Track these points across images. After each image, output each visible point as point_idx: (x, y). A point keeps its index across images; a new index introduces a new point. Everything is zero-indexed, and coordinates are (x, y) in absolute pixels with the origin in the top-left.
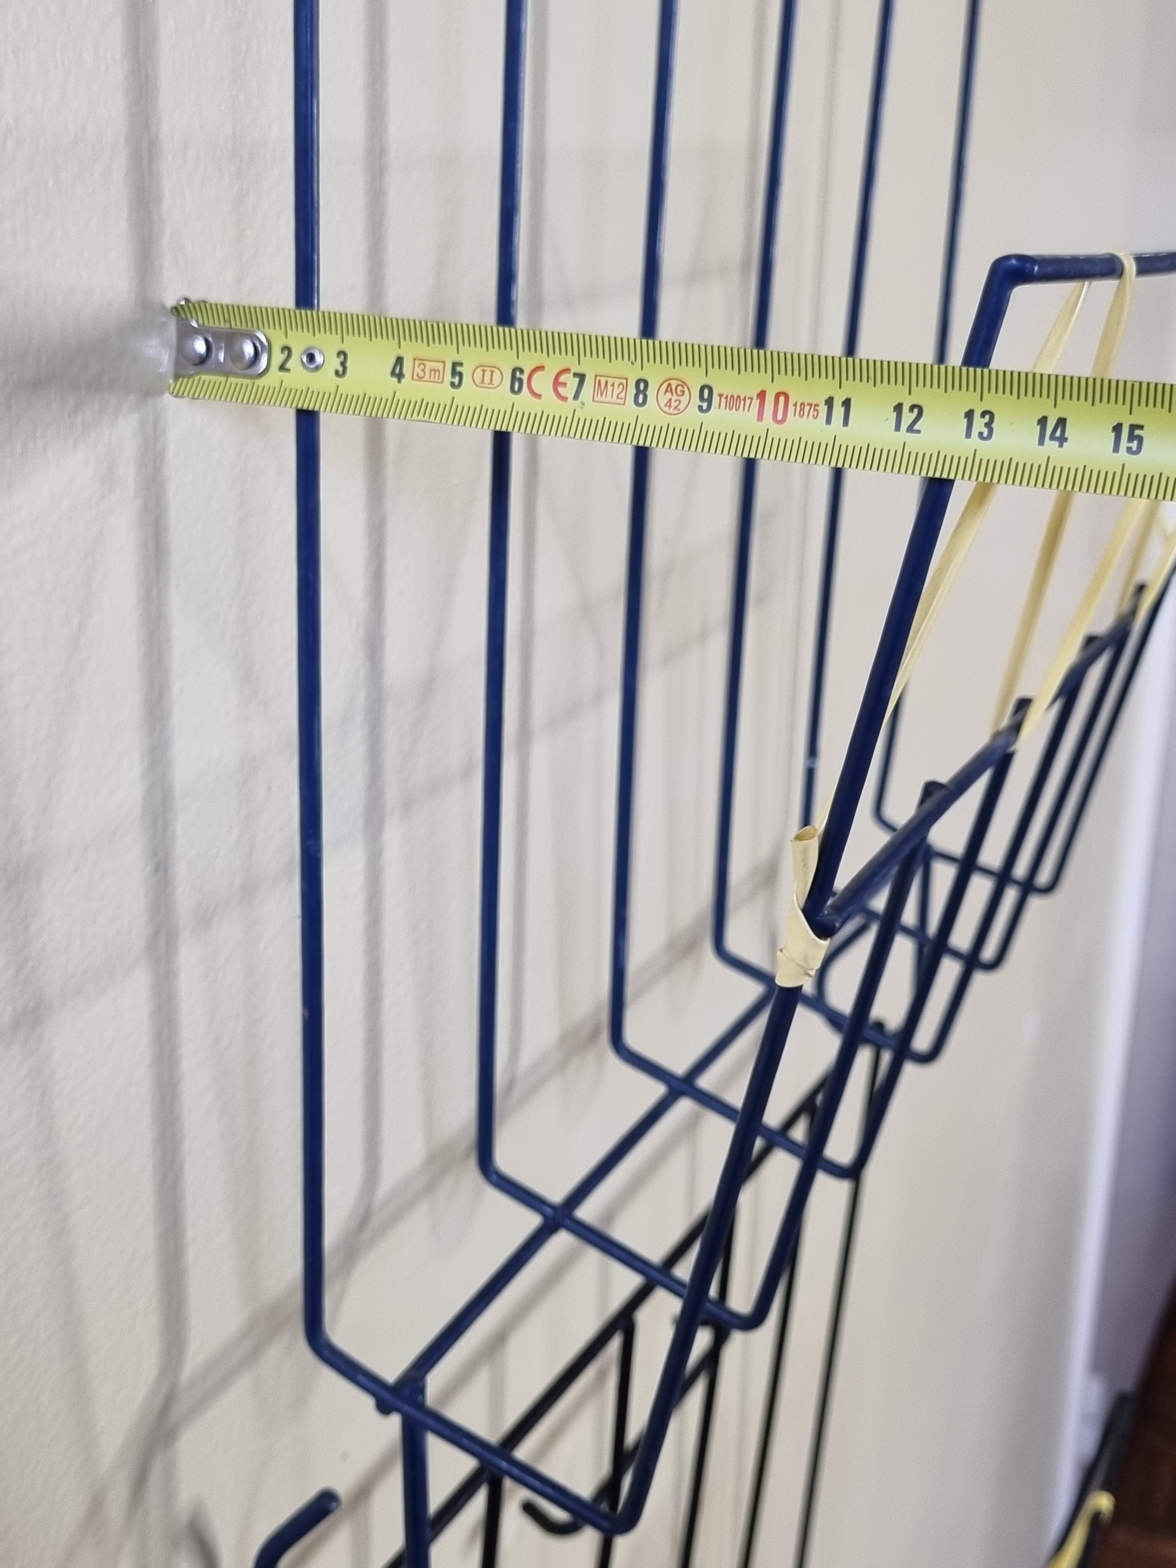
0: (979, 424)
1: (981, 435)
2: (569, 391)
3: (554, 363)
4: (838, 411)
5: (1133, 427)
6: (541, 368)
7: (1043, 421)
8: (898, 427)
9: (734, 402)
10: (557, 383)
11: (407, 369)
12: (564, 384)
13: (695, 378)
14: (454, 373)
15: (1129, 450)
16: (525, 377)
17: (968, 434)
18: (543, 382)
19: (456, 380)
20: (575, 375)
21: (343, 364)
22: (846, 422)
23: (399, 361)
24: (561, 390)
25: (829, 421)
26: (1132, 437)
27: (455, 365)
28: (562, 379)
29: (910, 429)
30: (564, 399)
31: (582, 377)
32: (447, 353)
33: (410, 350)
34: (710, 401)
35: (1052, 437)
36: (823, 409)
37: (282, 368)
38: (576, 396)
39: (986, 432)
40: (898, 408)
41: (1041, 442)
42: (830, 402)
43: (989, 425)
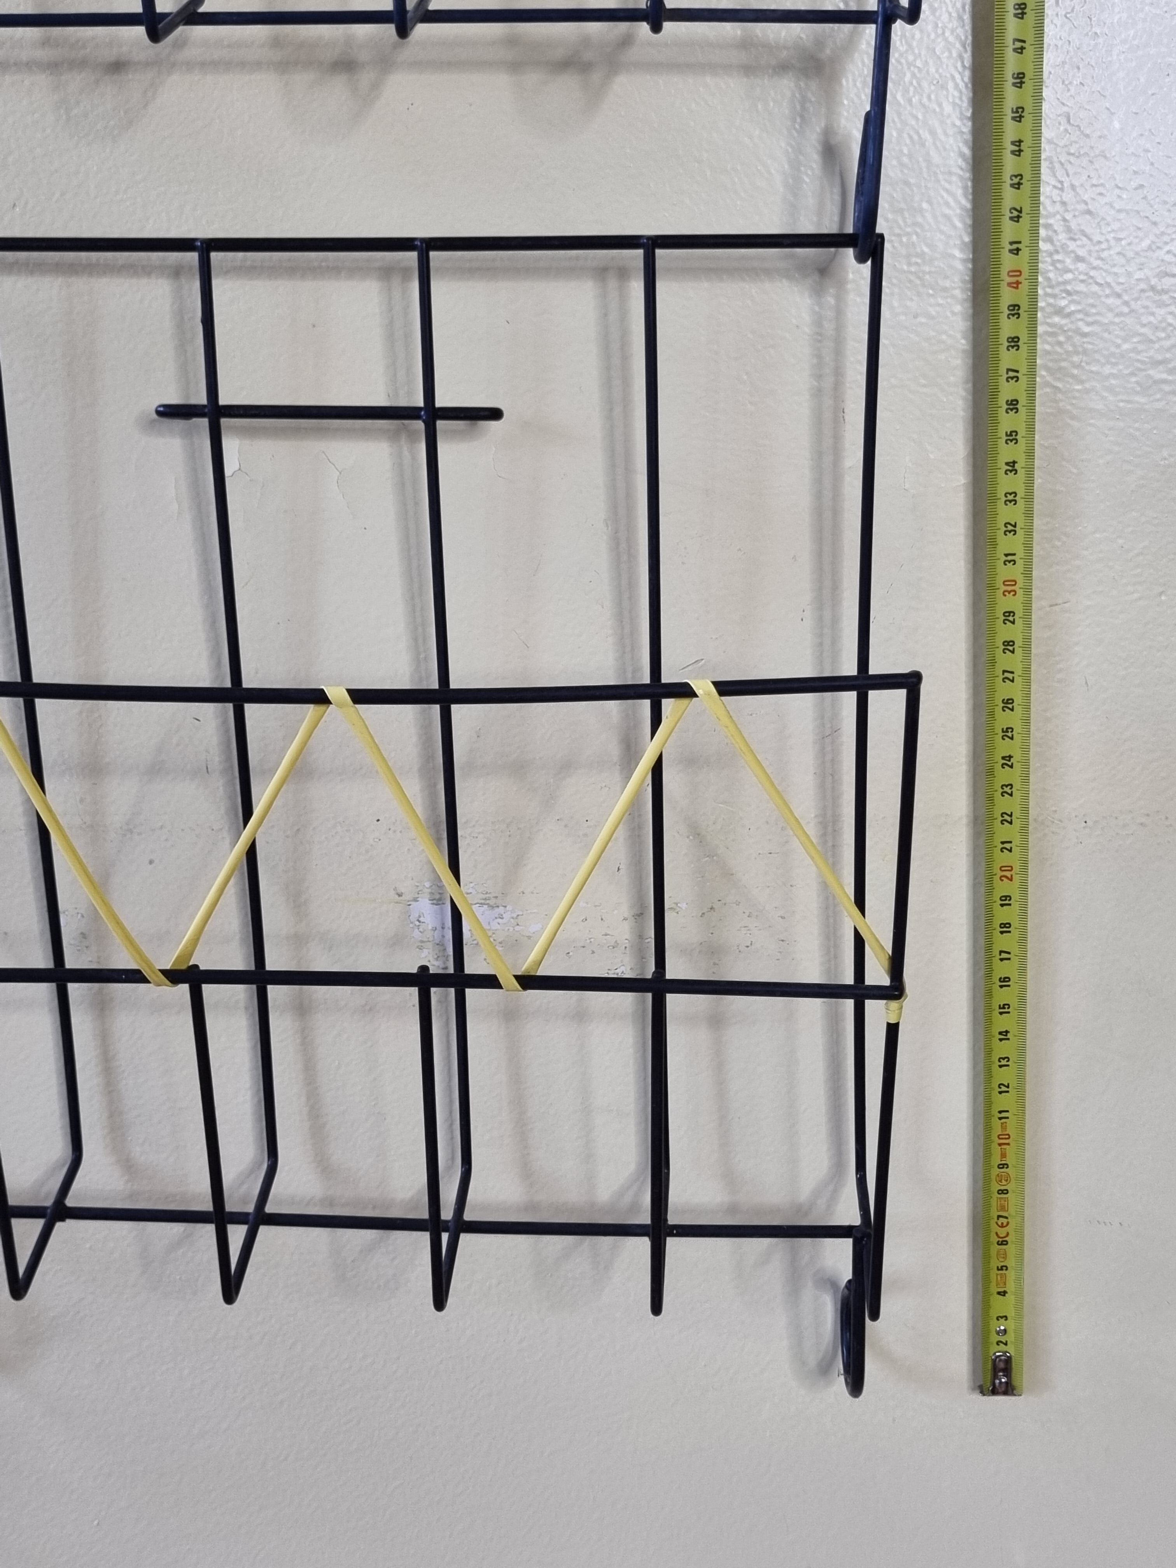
0: (1004, 1062)
1: (1008, 1061)
2: (1005, 1221)
3: (994, 1228)
4: (1003, 1115)
5: (1000, 1008)
6: (997, 1233)
7: (1001, 1040)
8: (1008, 1092)
9: (1003, 1155)
10: (1002, 1226)
11: (1002, 1290)
12: (1002, 1223)
13: (995, 1171)
14: (1002, 1269)
15: (1009, 1008)
16: (1001, 1240)
17: (1008, 1066)
18: (1002, 1232)
19: (1004, 1268)
20: (998, 1219)
21: (1002, 1317)
22: (1007, 1111)
23: (999, 1293)
24: (1005, 1224)
25: (1007, 1118)
26: (1004, 1008)
27: (998, 1269)
28: (1000, 1224)
29: (1008, 1087)
30: (1008, 1224)
31: (999, 1217)
32: (994, 1273)
33: (994, 1289)
34: (1004, 1164)
35: (1006, 1035)
36: (1003, 1120)
37: (1006, 1344)
38: (1007, 1218)
39: (1006, 1060)
40: (1000, 1093)
41: (1008, 1039)
42: (1000, 1119)
43: (1004, 1059)
